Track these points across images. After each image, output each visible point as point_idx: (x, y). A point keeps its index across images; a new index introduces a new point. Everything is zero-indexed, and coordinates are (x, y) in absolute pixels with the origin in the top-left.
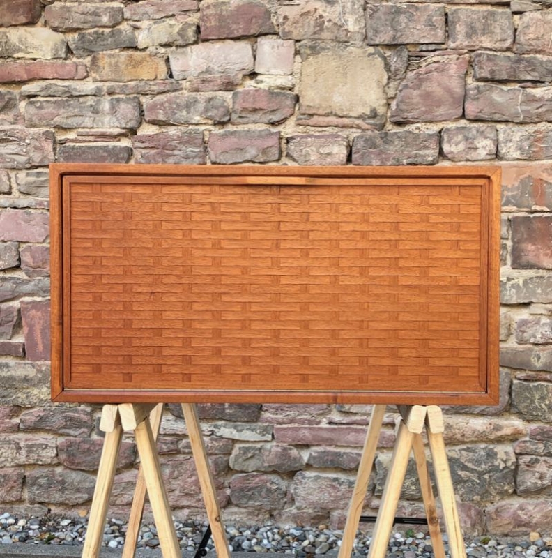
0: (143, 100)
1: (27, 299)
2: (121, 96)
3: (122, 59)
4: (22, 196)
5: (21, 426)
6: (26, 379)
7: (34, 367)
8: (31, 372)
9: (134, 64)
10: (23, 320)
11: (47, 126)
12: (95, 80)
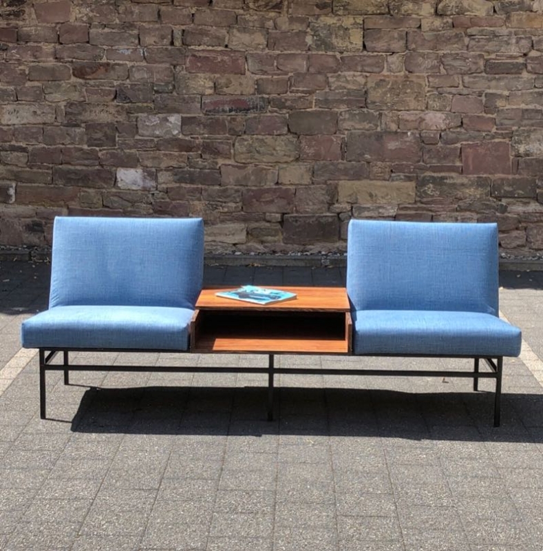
0: (533, 38)
1: (464, 143)
2: (522, 36)
3: (524, 17)
4: (464, 89)
5: (458, 209)
6: (463, 185)
7: (467, 178)
8: (465, 181)
9: (530, 20)
10: (463, 154)
11: (481, 51)
12: (507, 27)
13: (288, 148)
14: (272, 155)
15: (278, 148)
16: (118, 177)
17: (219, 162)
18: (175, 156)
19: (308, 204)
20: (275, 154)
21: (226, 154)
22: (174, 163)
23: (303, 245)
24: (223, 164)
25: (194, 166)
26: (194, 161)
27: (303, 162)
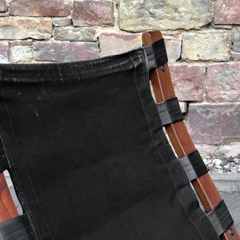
13: (196, 8)
14: (173, 19)
15: (181, 9)
17: (97, 30)
18: (36, 23)
19: (224, 89)
20: (178, 18)
21: (107, 19)
22: (33, 34)
23: (216, 145)
24: (103, 34)
25: (61, 37)
26: (60, 30)
27: (218, 28)
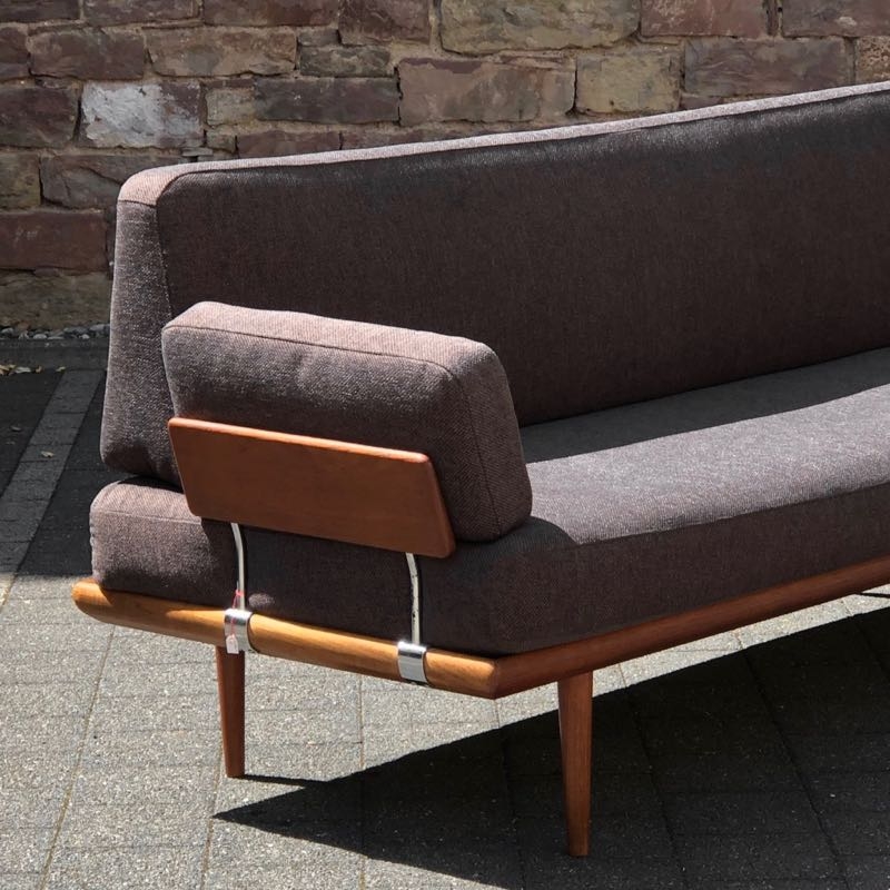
14: (556, 25)
16: (86, 110)
17: (393, 54)
18: (259, 39)
20: (566, 23)
21: (415, 28)
22: (256, 63)
24: (405, 60)
25: (316, 69)
26: (315, 53)
27: (651, 44)
